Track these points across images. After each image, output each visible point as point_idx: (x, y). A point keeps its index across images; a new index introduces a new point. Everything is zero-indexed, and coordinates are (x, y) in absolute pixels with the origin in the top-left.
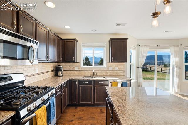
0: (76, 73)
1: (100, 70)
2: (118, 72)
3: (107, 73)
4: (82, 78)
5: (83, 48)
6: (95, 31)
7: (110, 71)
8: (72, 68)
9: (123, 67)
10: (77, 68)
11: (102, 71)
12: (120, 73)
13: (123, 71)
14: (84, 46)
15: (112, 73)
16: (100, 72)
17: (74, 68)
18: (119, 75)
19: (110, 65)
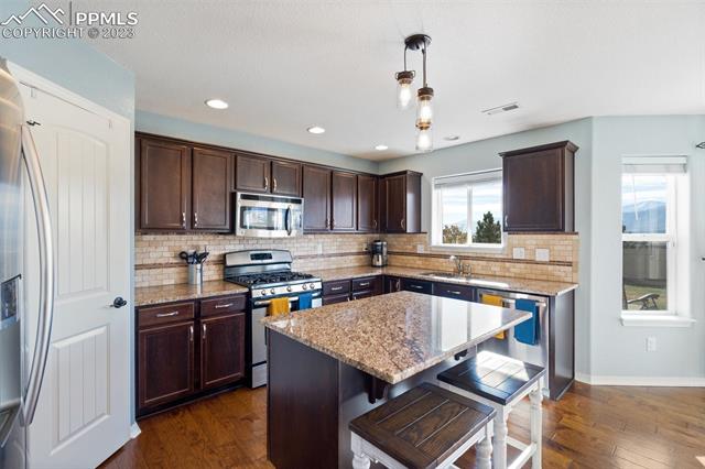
0: (419, 262)
1: (482, 259)
2: (550, 268)
3: (508, 270)
4: (419, 276)
5: (435, 193)
6: (457, 138)
7: (518, 261)
8: (409, 248)
9: (570, 248)
10: (420, 249)
11: (490, 260)
12: (557, 273)
13: (570, 264)
14: (438, 186)
15: (524, 271)
16: (484, 263)
17: (415, 247)
18: (551, 278)
19: (515, 242)
